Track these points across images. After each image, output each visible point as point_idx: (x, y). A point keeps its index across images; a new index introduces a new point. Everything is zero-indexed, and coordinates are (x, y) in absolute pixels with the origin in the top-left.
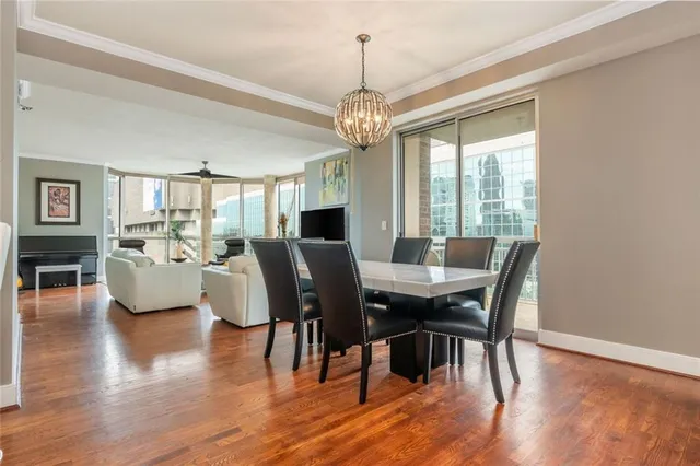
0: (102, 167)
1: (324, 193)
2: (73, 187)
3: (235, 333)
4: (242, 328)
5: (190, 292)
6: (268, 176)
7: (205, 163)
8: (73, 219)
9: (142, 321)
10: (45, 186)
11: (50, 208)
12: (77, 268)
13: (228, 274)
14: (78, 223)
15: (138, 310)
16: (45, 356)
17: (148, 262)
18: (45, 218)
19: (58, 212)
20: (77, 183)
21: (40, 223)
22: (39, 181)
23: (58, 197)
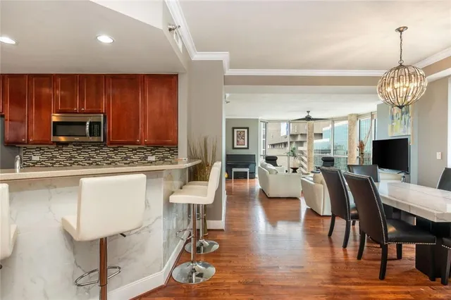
0: (258, 119)
1: (393, 126)
2: (246, 130)
3: (316, 218)
4: (320, 216)
5: (296, 190)
6: (351, 115)
7: (308, 112)
8: (246, 146)
9: (272, 202)
10: (235, 130)
11: (238, 141)
12: (247, 170)
13: (313, 183)
14: (248, 148)
15: (271, 196)
16: (233, 212)
17: (275, 172)
18: (236, 146)
19: (240, 143)
20: (248, 128)
21: (234, 148)
22: (234, 128)
23: (241, 136)
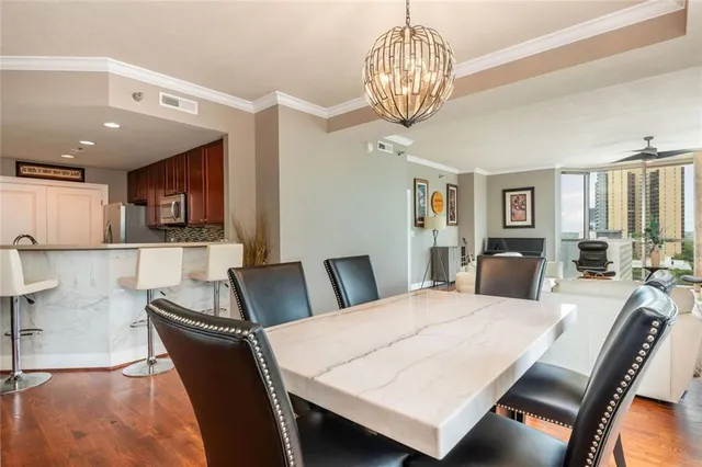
0: (553, 170)
2: (528, 193)
8: (529, 222)
10: (508, 195)
11: (512, 214)
14: (533, 226)
18: (509, 223)
19: (518, 217)
20: (532, 189)
21: (505, 227)
22: (505, 191)
23: (518, 204)
